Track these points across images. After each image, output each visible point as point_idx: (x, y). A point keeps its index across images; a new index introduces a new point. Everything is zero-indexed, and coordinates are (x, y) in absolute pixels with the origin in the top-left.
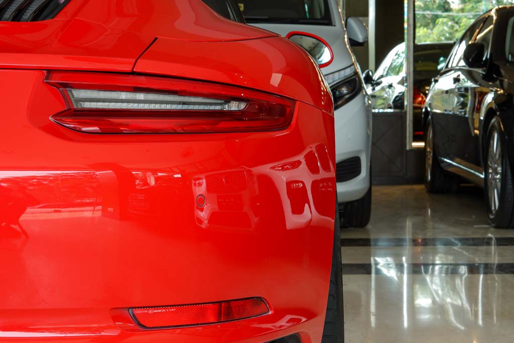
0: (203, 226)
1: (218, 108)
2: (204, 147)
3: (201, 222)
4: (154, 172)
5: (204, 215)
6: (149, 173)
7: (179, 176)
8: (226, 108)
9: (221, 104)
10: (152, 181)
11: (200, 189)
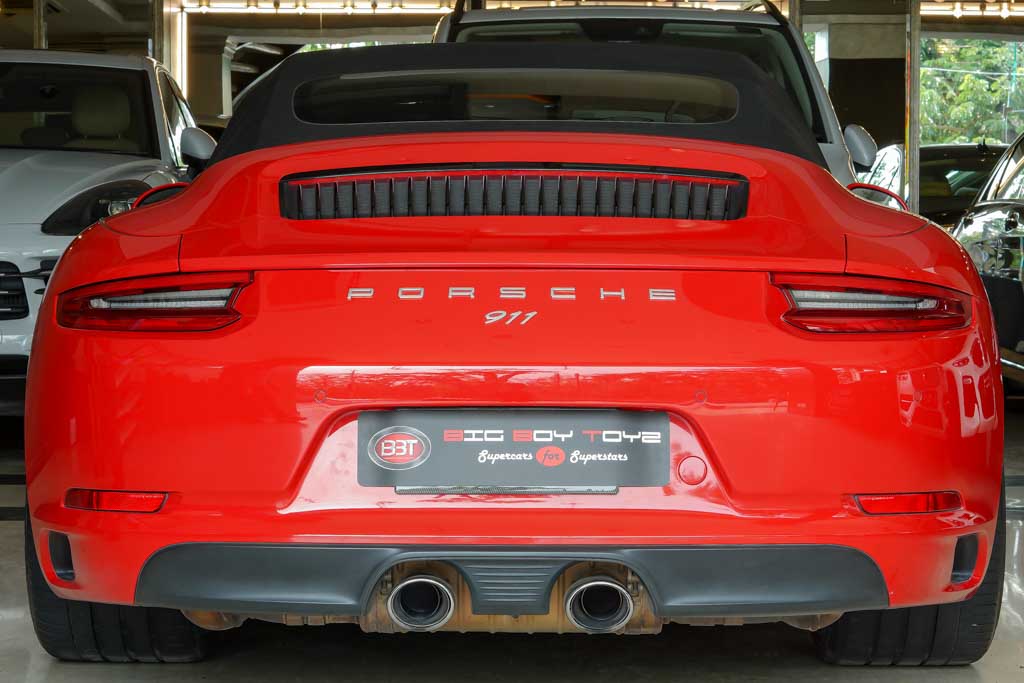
0: (908, 425)
1: (913, 306)
2: (902, 347)
3: (905, 420)
4: (859, 368)
5: (908, 414)
6: (854, 370)
7: (885, 372)
8: (921, 306)
9: (915, 302)
10: (857, 377)
11: (905, 384)
